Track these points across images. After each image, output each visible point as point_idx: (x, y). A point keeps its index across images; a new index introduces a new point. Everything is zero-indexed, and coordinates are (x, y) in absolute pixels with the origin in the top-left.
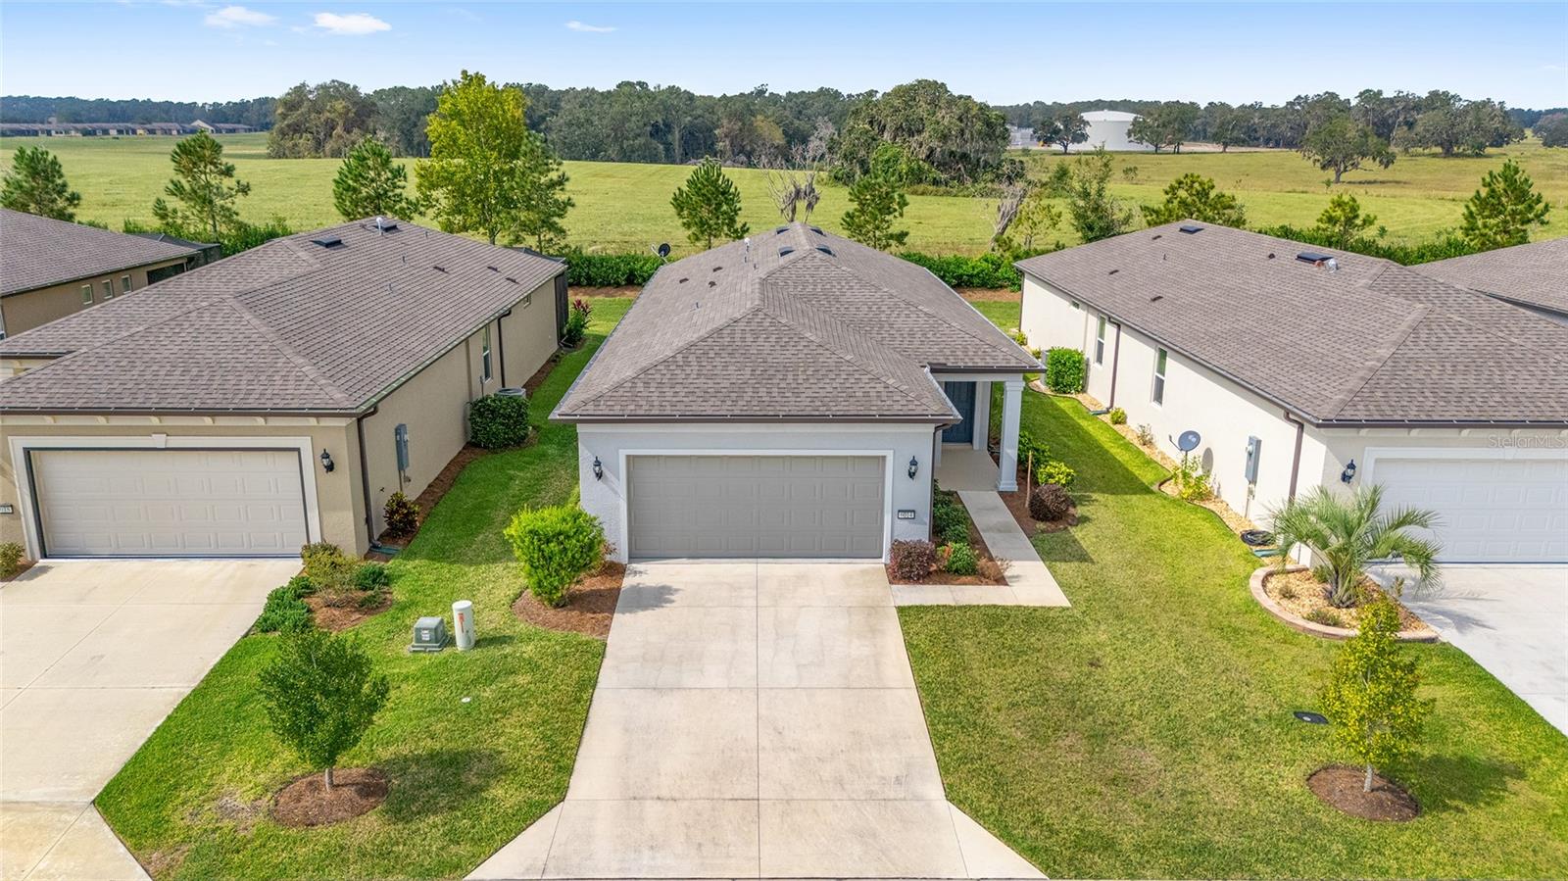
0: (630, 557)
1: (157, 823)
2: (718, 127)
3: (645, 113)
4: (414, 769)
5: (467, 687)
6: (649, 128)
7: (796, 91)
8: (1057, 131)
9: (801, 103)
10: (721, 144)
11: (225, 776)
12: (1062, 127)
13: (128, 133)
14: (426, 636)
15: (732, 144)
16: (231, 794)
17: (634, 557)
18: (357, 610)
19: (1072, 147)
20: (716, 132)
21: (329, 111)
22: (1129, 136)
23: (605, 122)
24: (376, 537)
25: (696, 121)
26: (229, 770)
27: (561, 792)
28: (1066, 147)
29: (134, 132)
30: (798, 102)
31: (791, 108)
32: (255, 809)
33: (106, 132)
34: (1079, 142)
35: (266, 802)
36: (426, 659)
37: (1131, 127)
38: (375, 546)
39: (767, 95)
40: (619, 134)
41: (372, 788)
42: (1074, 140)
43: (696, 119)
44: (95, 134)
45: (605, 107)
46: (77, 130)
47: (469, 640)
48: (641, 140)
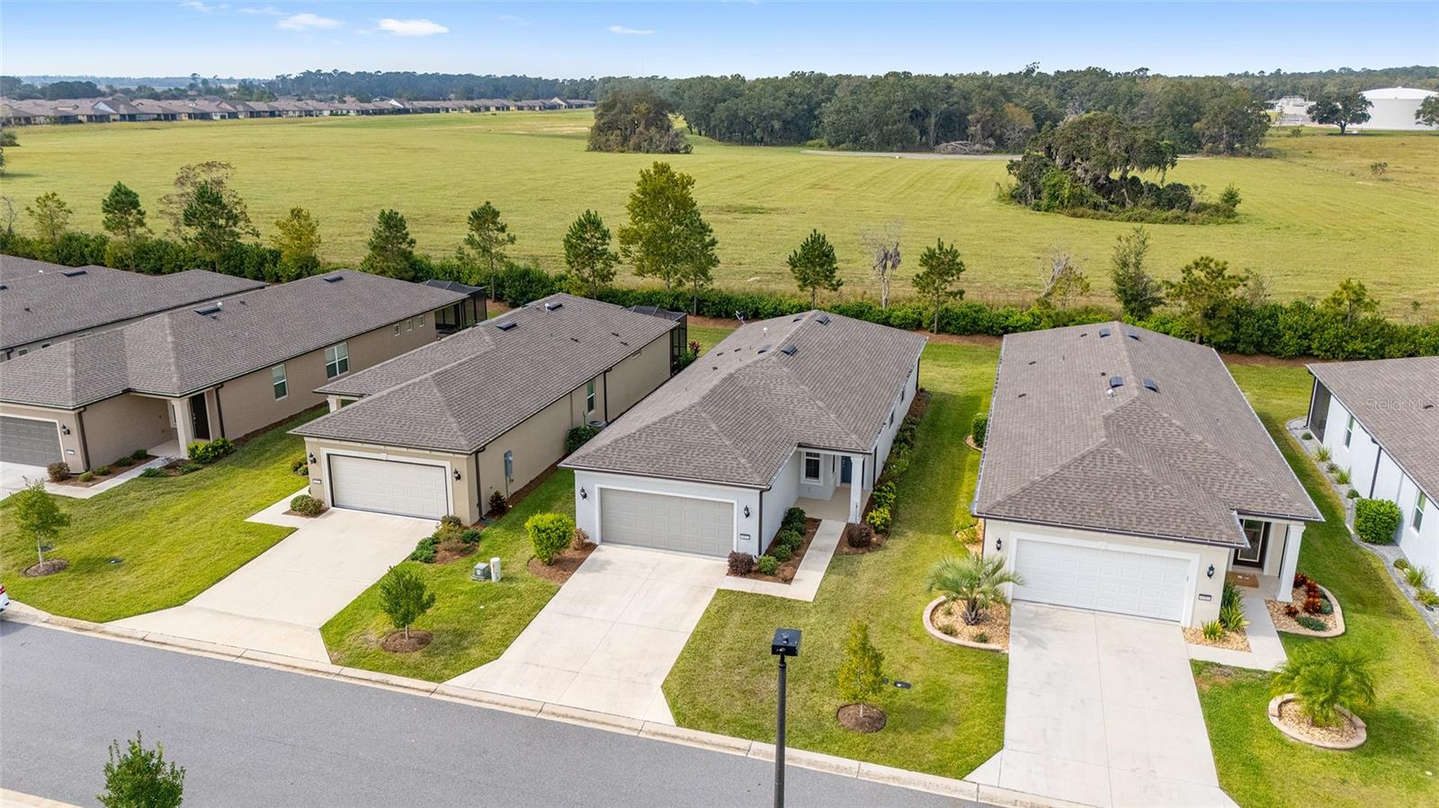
0: (602, 541)
1: (341, 641)
2: (971, 113)
3: (906, 101)
4: (445, 635)
5: (485, 601)
6: (908, 115)
7: (1065, 70)
8: (1335, 111)
9: (1067, 82)
10: (973, 128)
11: (372, 626)
12: (1340, 107)
13: (503, 110)
14: (479, 572)
15: (983, 128)
16: (371, 634)
17: (603, 541)
18: (458, 554)
19: (1352, 127)
20: (969, 117)
21: (635, 112)
22: (1418, 117)
23: (869, 109)
24: (484, 514)
25: (951, 108)
26: (374, 623)
27: (498, 655)
28: (1343, 127)
29: (508, 109)
30: (1064, 81)
31: (1056, 87)
32: (378, 642)
33: (487, 109)
34: (1359, 122)
35: (382, 640)
36: (478, 584)
37: (1421, 108)
38: (482, 518)
39: (1034, 74)
40: (879, 122)
41: (424, 641)
42: (1352, 121)
43: (952, 105)
44: (480, 111)
45: (871, 96)
46: (467, 108)
47: (497, 578)
48: (900, 125)
